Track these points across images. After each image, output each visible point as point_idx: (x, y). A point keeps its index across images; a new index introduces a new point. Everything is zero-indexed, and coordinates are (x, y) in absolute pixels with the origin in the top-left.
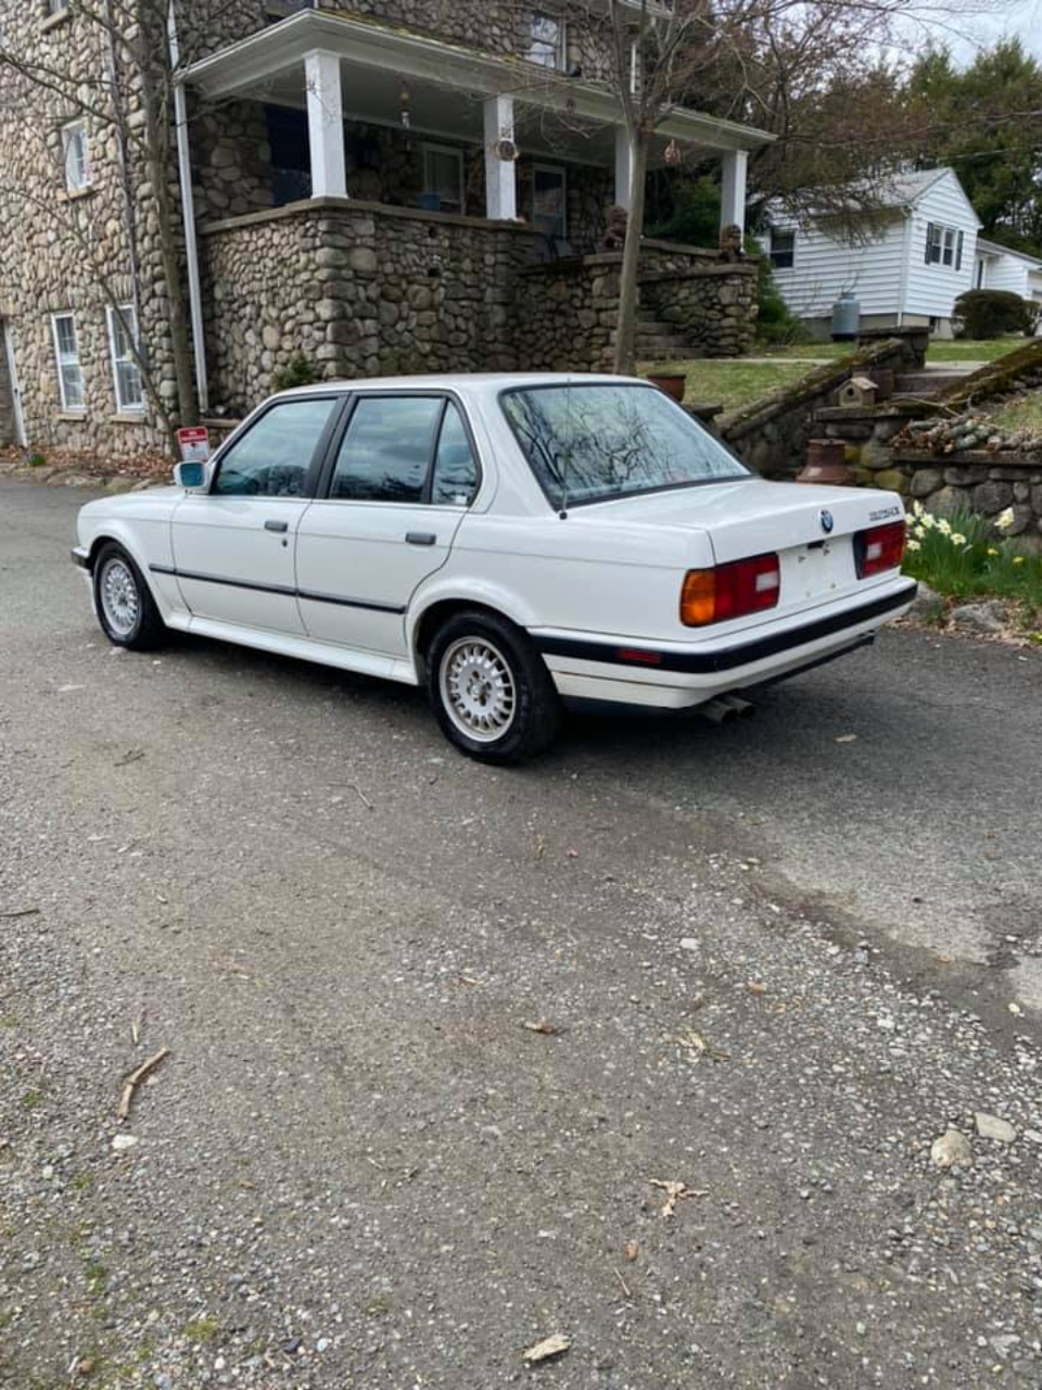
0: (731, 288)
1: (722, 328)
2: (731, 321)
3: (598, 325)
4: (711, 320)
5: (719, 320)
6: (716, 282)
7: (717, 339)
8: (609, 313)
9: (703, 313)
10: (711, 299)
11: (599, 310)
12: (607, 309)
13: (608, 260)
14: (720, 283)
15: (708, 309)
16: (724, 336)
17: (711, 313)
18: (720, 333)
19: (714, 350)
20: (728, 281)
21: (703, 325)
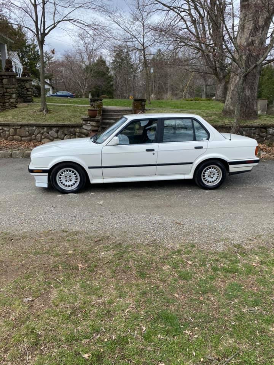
0: (29, 84)
1: (28, 94)
2: (30, 93)
3: (7, 92)
4: (23, 92)
5: (26, 92)
6: (24, 82)
7: (26, 97)
8: (11, 89)
9: (21, 90)
10: (23, 86)
11: (7, 88)
12: (10, 88)
13: (10, 74)
14: (25, 82)
15: (22, 89)
16: (29, 96)
17: (23, 90)
18: (27, 95)
19: (26, 100)
20: (28, 82)
21: (21, 93)
